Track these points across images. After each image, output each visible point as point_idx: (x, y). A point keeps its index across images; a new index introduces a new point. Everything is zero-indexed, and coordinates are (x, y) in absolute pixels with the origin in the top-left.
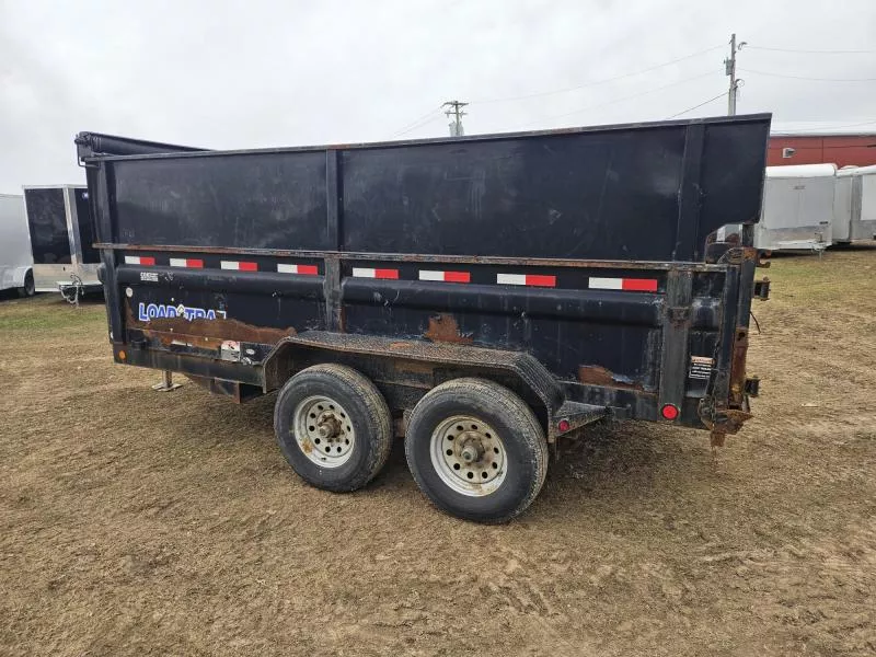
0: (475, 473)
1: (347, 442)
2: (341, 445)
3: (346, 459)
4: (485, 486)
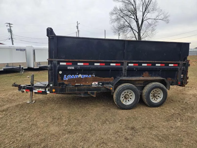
0: (155, 99)
1: (131, 99)
2: (129, 100)
3: (132, 102)
4: (157, 100)
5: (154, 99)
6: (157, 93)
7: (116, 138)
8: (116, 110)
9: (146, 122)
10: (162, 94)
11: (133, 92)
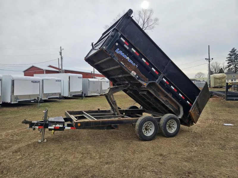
1: (151, 130)
2: (149, 131)
3: (152, 133)
4: (172, 131)
5: (170, 130)
6: (172, 124)
7: (152, 163)
8: (138, 142)
9: (169, 149)
10: (176, 124)
11: (153, 123)
